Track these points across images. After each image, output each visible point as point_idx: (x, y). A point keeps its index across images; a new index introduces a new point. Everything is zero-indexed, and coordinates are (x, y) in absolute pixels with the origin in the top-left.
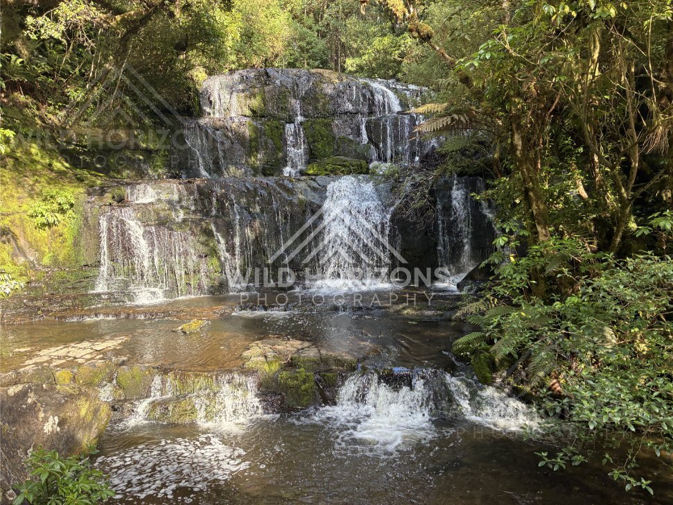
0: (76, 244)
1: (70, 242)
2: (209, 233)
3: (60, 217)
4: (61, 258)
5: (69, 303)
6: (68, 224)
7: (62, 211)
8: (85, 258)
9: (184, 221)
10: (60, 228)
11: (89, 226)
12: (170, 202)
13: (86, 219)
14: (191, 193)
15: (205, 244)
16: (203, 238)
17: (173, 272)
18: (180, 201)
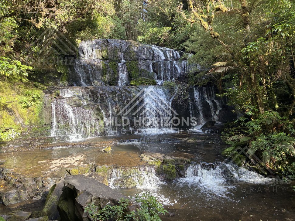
0: (40, 115)
1: (37, 114)
2: (99, 110)
3: (33, 103)
4: (33, 122)
5: (42, 141)
6: (36, 107)
7: (34, 101)
8: (45, 122)
9: (88, 105)
10: (32, 108)
11: (46, 107)
12: (79, 97)
13: (45, 104)
14: (88, 93)
15: (98, 114)
16: (97, 112)
17: (85, 127)
18: (83, 96)
